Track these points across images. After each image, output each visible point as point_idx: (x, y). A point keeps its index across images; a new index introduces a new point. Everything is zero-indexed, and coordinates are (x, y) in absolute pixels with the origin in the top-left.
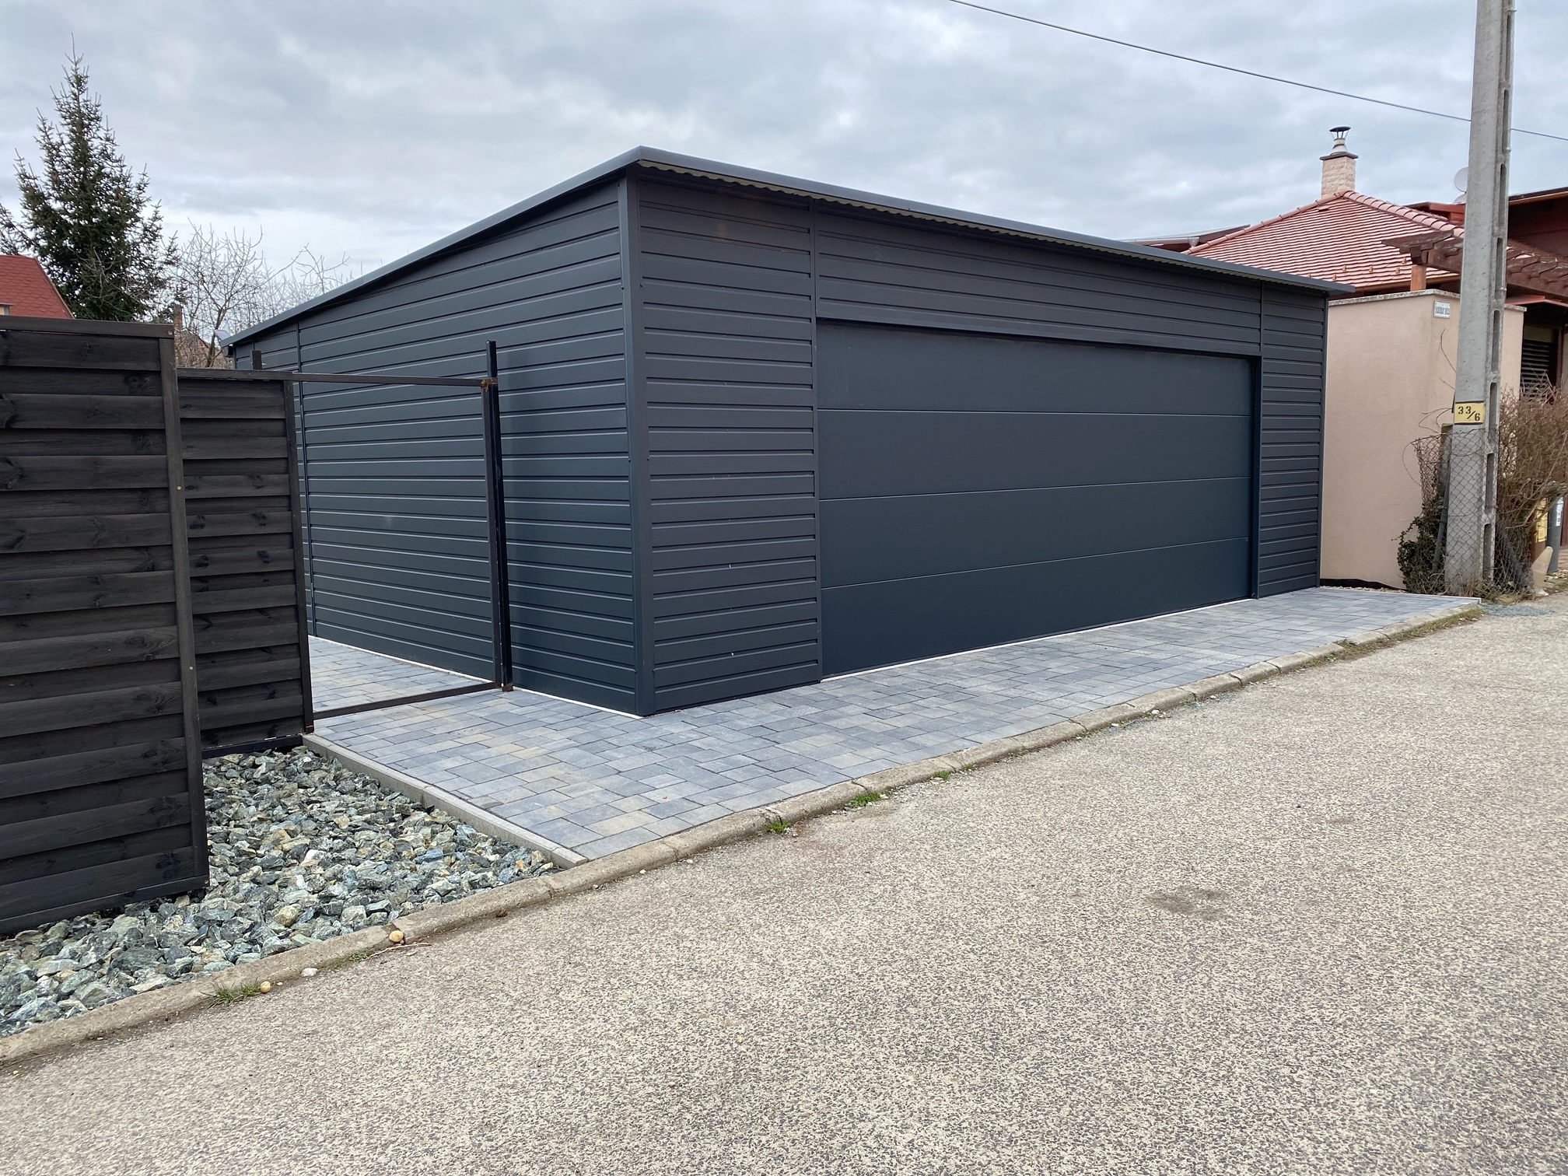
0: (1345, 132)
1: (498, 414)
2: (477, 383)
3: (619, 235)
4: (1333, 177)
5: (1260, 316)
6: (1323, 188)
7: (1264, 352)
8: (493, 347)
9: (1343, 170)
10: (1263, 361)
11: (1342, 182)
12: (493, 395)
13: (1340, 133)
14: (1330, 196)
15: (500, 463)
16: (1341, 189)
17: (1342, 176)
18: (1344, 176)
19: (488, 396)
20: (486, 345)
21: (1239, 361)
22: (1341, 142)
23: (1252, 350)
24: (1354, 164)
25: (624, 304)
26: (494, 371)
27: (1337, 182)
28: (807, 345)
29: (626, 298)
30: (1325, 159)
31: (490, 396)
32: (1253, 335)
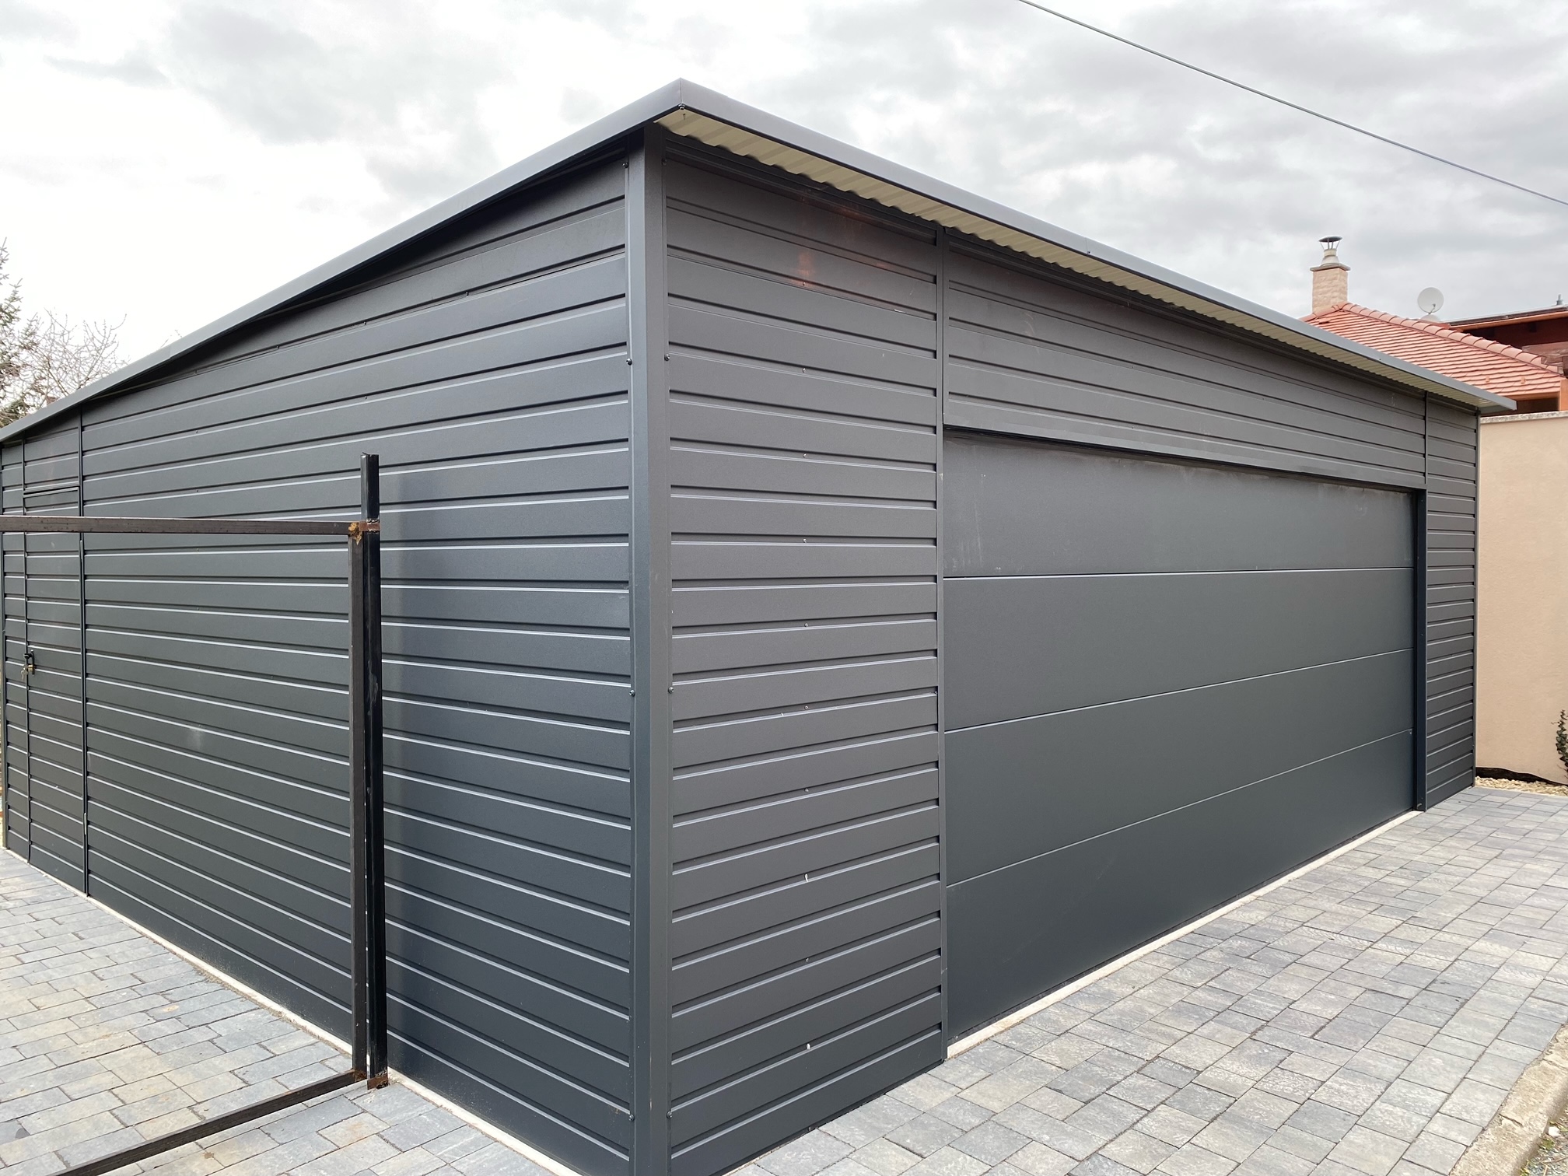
0: (1335, 243)
1: (378, 580)
2: (341, 528)
3: (624, 262)
4: (1325, 289)
5: (1424, 437)
6: (1314, 301)
7: (1430, 484)
8: (373, 465)
9: (1335, 282)
10: (1428, 496)
11: (1336, 294)
12: (370, 548)
13: (1331, 243)
14: (1328, 308)
15: (378, 669)
16: (1337, 302)
17: (1334, 289)
18: (1338, 289)
19: (360, 551)
20: (359, 461)
21: (1402, 496)
22: (1332, 252)
23: (1415, 482)
24: (1346, 276)
25: (632, 393)
26: (373, 506)
27: (1329, 294)
28: (929, 471)
29: (635, 381)
30: (1315, 270)
31: (364, 552)
32: (1417, 462)
